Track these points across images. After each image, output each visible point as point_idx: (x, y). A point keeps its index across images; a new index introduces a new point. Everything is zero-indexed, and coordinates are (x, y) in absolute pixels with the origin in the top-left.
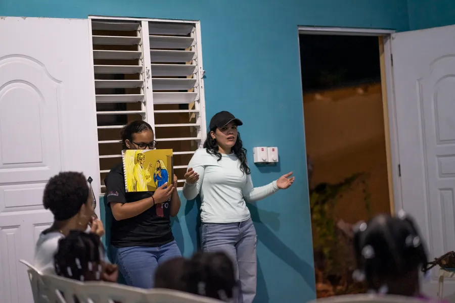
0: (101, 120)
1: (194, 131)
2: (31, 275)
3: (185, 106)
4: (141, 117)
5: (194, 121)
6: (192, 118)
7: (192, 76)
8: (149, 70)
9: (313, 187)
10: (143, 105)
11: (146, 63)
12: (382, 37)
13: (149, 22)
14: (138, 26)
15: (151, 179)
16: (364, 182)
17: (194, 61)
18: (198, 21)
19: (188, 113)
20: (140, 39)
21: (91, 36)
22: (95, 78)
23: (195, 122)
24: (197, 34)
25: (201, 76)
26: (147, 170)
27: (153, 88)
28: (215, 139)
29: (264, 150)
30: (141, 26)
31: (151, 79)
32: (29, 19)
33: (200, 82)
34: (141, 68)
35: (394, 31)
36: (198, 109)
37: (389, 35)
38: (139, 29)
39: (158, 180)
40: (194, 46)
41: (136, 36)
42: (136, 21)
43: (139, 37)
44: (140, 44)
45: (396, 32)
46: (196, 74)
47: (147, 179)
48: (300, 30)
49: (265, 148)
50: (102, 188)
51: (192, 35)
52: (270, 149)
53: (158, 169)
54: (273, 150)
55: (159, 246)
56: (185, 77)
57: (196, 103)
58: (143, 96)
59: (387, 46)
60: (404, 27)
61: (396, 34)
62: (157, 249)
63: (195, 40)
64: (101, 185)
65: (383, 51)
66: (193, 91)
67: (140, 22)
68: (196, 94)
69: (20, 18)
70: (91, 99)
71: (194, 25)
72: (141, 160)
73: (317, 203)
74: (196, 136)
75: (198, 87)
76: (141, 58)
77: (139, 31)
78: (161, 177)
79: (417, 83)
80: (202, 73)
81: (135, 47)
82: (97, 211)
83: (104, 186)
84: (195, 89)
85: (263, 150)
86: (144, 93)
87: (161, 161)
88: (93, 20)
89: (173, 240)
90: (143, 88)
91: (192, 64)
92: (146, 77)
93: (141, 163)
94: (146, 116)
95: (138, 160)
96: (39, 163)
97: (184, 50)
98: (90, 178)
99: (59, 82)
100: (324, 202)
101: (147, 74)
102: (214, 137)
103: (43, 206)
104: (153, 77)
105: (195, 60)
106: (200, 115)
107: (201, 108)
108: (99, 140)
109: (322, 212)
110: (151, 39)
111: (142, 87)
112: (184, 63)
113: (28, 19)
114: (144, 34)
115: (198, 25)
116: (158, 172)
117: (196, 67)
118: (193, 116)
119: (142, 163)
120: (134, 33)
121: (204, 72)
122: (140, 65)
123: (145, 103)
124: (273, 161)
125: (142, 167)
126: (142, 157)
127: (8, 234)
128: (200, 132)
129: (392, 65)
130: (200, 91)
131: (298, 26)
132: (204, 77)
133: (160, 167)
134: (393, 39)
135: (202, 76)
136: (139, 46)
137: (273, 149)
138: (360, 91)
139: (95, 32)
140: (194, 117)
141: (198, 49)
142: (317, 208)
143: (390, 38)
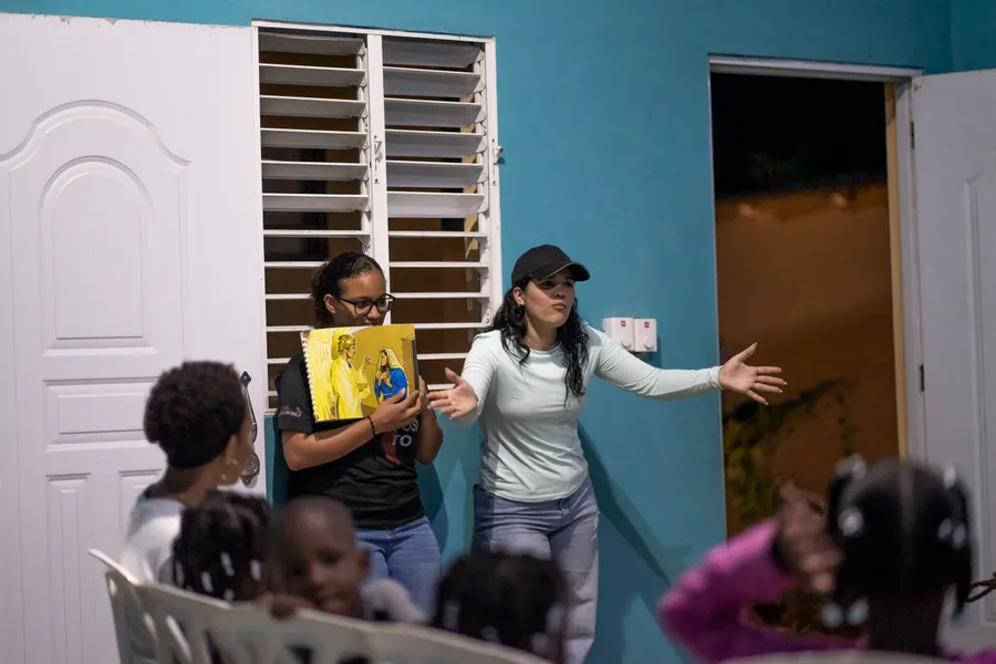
0: (273, 250)
1: (475, 279)
2: (112, 583)
3: (456, 224)
4: (359, 244)
5: (476, 256)
6: (471, 251)
7: (473, 157)
8: (380, 143)
9: (730, 408)
10: (365, 218)
11: (375, 126)
12: (892, 84)
13: (384, 37)
14: (359, 47)
15: (368, 391)
16: (841, 400)
17: (479, 126)
18: (490, 37)
19: (463, 238)
20: (362, 74)
21: (256, 64)
22: (264, 157)
23: (478, 260)
24: (488, 67)
25: (493, 159)
26: (361, 371)
27: (388, 182)
28: (523, 307)
29: (627, 323)
30: (366, 47)
31: (384, 161)
32: (123, 25)
33: (492, 173)
34: (364, 137)
35: (920, 72)
36: (483, 230)
37: (908, 79)
38: (361, 52)
39: (384, 392)
40: (480, 93)
41: (355, 67)
42: (355, 35)
43: (360, 69)
44: (362, 84)
45: (923, 74)
46: (482, 153)
47: (361, 391)
48: (712, 65)
49: (628, 320)
50: (270, 397)
51: (477, 69)
52: (639, 323)
53: (384, 369)
54: (647, 325)
55: (392, 528)
56: (459, 160)
57: (482, 217)
58: (366, 200)
59: (902, 105)
60: (941, 63)
61: (923, 78)
62: (386, 535)
63: (482, 79)
64: (270, 390)
65: (894, 114)
66: (476, 192)
67: (364, 37)
68: (482, 198)
69: (103, 22)
70: (253, 202)
71: (482, 46)
72: (348, 349)
73: (737, 444)
74: (479, 290)
75: (486, 183)
76: (363, 116)
77: (362, 56)
78: (390, 385)
79: (966, 186)
80: (496, 152)
81: (351, 91)
82: (260, 447)
83: (275, 393)
84: (480, 187)
85: (624, 325)
86: (368, 193)
87: (389, 351)
88: (261, 29)
89: (421, 516)
90: (366, 182)
91: (474, 131)
92: (374, 157)
93: (348, 357)
94: (371, 243)
95: (341, 349)
96: (136, 339)
97: (457, 100)
98: (245, 374)
99: (185, 162)
100: (753, 442)
101: (376, 152)
102: (520, 301)
103: (142, 434)
104: (388, 158)
105: (481, 123)
106: (489, 244)
107: (491, 229)
108: (267, 293)
109: (747, 463)
110: (386, 74)
111: (365, 179)
112: (458, 130)
113: (120, 23)
114: (372, 63)
115: (491, 46)
116: (383, 376)
117: (484, 138)
118: (474, 245)
119: (350, 355)
120: (350, 60)
121: (501, 150)
122: (362, 132)
123: (369, 215)
124: (645, 350)
125: (350, 366)
126: (349, 342)
127: (63, 491)
128: (487, 281)
129: (913, 146)
130: (491, 192)
131: (709, 54)
132: (500, 161)
133: (388, 364)
134: (916, 89)
135: (496, 160)
136: (360, 89)
137: (647, 323)
138: (839, 200)
139: (265, 56)
140: (476, 247)
141: (488, 99)
142: (738, 454)
143: (910, 87)
